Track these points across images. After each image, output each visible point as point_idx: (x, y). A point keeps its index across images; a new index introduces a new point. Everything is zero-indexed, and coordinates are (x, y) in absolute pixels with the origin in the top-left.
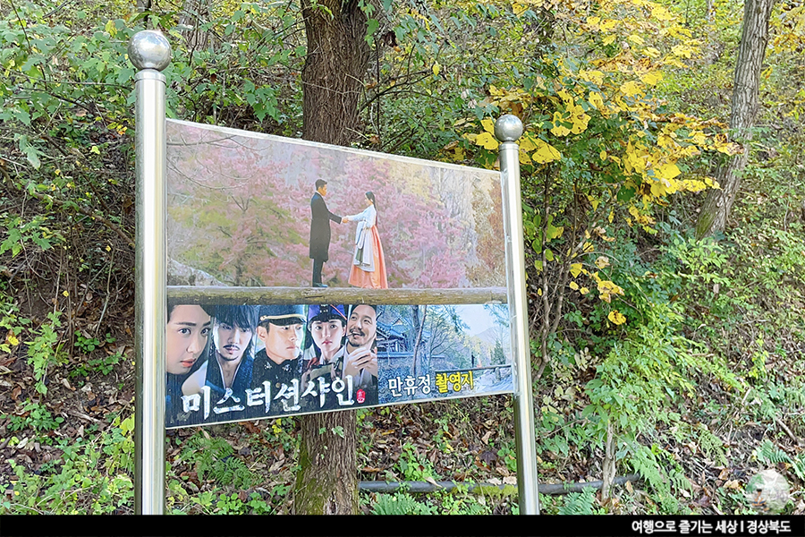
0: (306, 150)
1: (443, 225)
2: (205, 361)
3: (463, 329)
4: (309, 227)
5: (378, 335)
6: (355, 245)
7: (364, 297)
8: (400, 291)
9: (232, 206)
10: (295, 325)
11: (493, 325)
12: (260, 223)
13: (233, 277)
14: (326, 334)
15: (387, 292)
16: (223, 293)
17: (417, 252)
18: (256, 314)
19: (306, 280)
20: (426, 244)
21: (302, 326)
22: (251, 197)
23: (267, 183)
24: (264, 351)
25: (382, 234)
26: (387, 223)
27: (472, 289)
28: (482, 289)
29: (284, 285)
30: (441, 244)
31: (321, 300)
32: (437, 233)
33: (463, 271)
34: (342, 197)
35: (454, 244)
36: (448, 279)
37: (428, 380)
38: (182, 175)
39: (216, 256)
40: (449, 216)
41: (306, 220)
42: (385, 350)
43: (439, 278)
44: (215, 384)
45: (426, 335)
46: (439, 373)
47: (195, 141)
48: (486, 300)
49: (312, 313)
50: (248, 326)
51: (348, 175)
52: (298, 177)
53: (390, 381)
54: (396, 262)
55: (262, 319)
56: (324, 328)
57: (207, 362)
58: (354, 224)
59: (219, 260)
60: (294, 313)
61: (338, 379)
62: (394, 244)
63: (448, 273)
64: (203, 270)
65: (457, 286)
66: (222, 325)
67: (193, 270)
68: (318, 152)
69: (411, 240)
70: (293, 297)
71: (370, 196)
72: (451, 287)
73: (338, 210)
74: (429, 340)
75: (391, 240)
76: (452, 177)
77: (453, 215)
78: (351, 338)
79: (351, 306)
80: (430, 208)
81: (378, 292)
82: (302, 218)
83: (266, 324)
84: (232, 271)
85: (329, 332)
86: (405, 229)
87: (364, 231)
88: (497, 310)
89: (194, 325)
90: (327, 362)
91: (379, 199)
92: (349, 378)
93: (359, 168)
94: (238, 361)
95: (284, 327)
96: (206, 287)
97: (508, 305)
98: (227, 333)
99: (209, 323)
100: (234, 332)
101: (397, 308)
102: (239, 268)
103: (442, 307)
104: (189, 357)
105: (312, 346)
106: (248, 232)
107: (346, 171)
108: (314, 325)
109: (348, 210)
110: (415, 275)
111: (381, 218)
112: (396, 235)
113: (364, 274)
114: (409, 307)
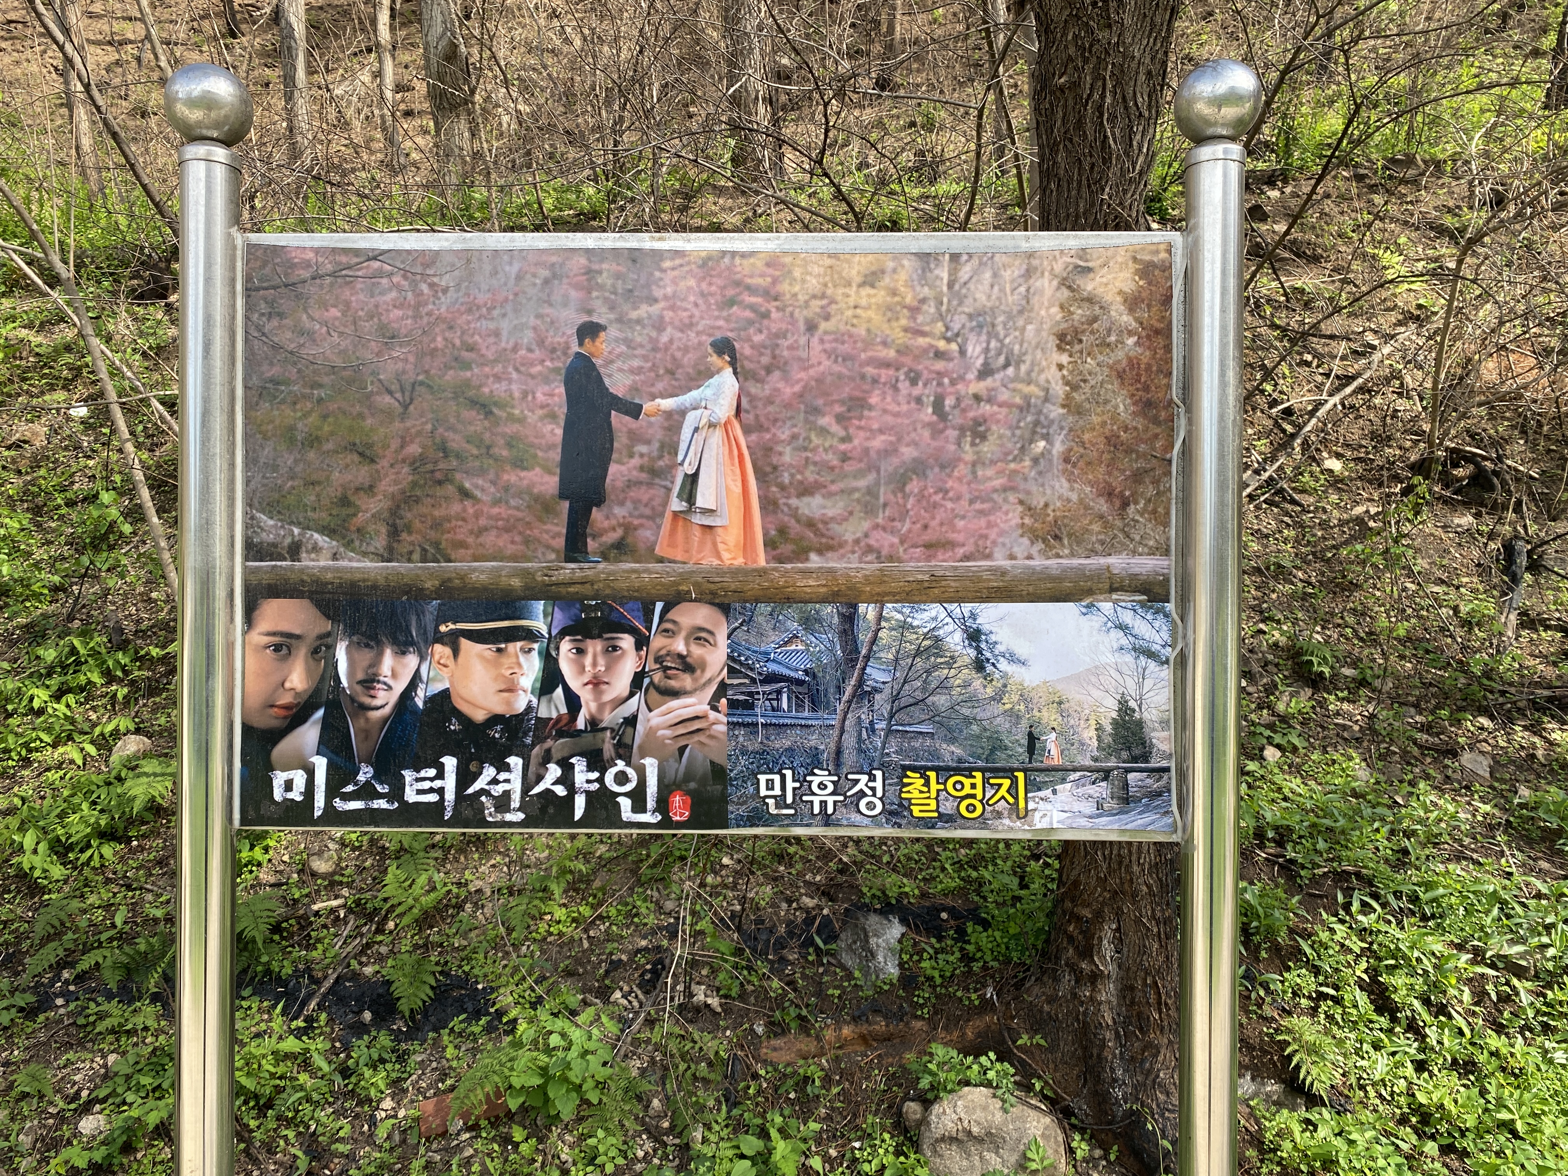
0: (554, 259)
1: (949, 402)
2: (317, 708)
3: (1003, 665)
4: (559, 432)
5: (732, 672)
6: (675, 466)
7: (696, 585)
8: (803, 572)
9: (378, 398)
10: (519, 644)
11: (1109, 658)
12: (441, 430)
13: (380, 543)
14: (595, 664)
15: (762, 573)
16: (358, 576)
17: (859, 474)
18: (429, 619)
19: (548, 547)
20: (889, 451)
21: (536, 646)
22: (421, 378)
23: (458, 342)
24: (445, 695)
25: (754, 437)
26: (770, 409)
27: (1038, 563)
28: (1076, 562)
29: (494, 559)
30: (940, 449)
31: (587, 590)
32: (929, 424)
33: (1013, 516)
34: (645, 358)
35: (985, 448)
36: (959, 537)
37: (878, 784)
38: (276, 348)
39: (344, 501)
40: (971, 376)
41: (553, 416)
42: (752, 706)
43: (927, 537)
44: (337, 754)
45: (876, 674)
46: (914, 769)
47: (305, 274)
48: (1090, 592)
49: (560, 619)
50: (412, 643)
51: (662, 304)
52: (532, 321)
53: (763, 778)
54: (794, 502)
55: (443, 628)
56: (590, 651)
57: (320, 713)
58: (675, 419)
59: (351, 511)
60: (519, 618)
61: (621, 765)
62: (787, 458)
63: (960, 524)
64: (317, 531)
65: (989, 557)
66: (355, 638)
67: (296, 531)
68: (583, 261)
69: (843, 447)
70: (516, 582)
71: (724, 347)
72: (967, 558)
73: (634, 389)
74: (887, 690)
75: (779, 448)
76: (988, 275)
77: (985, 372)
78: (657, 677)
79: (659, 606)
80: (907, 360)
81: (735, 572)
82: (540, 412)
83: (452, 641)
84: (377, 532)
85: (601, 661)
86: (824, 421)
87: (703, 433)
88: (1127, 617)
89: (298, 637)
90: (594, 724)
91: (747, 351)
92: (651, 765)
93: (692, 282)
94: (387, 710)
95: (493, 647)
96: (322, 563)
97: (1170, 607)
98: (365, 656)
99: (328, 634)
100: (380, 654)
101: (792, 611)
102: (394, 526)
103: (935, 610)
104: (286, 699)
105: (559, 691)
106: (414, 449)
107: (658, 293)
108: (566, 645)
109: (660, 386)
110: (850, 531)
111: (752, 399)
112: (794, 437)
113: (697, 532)
114: (828, 610)
